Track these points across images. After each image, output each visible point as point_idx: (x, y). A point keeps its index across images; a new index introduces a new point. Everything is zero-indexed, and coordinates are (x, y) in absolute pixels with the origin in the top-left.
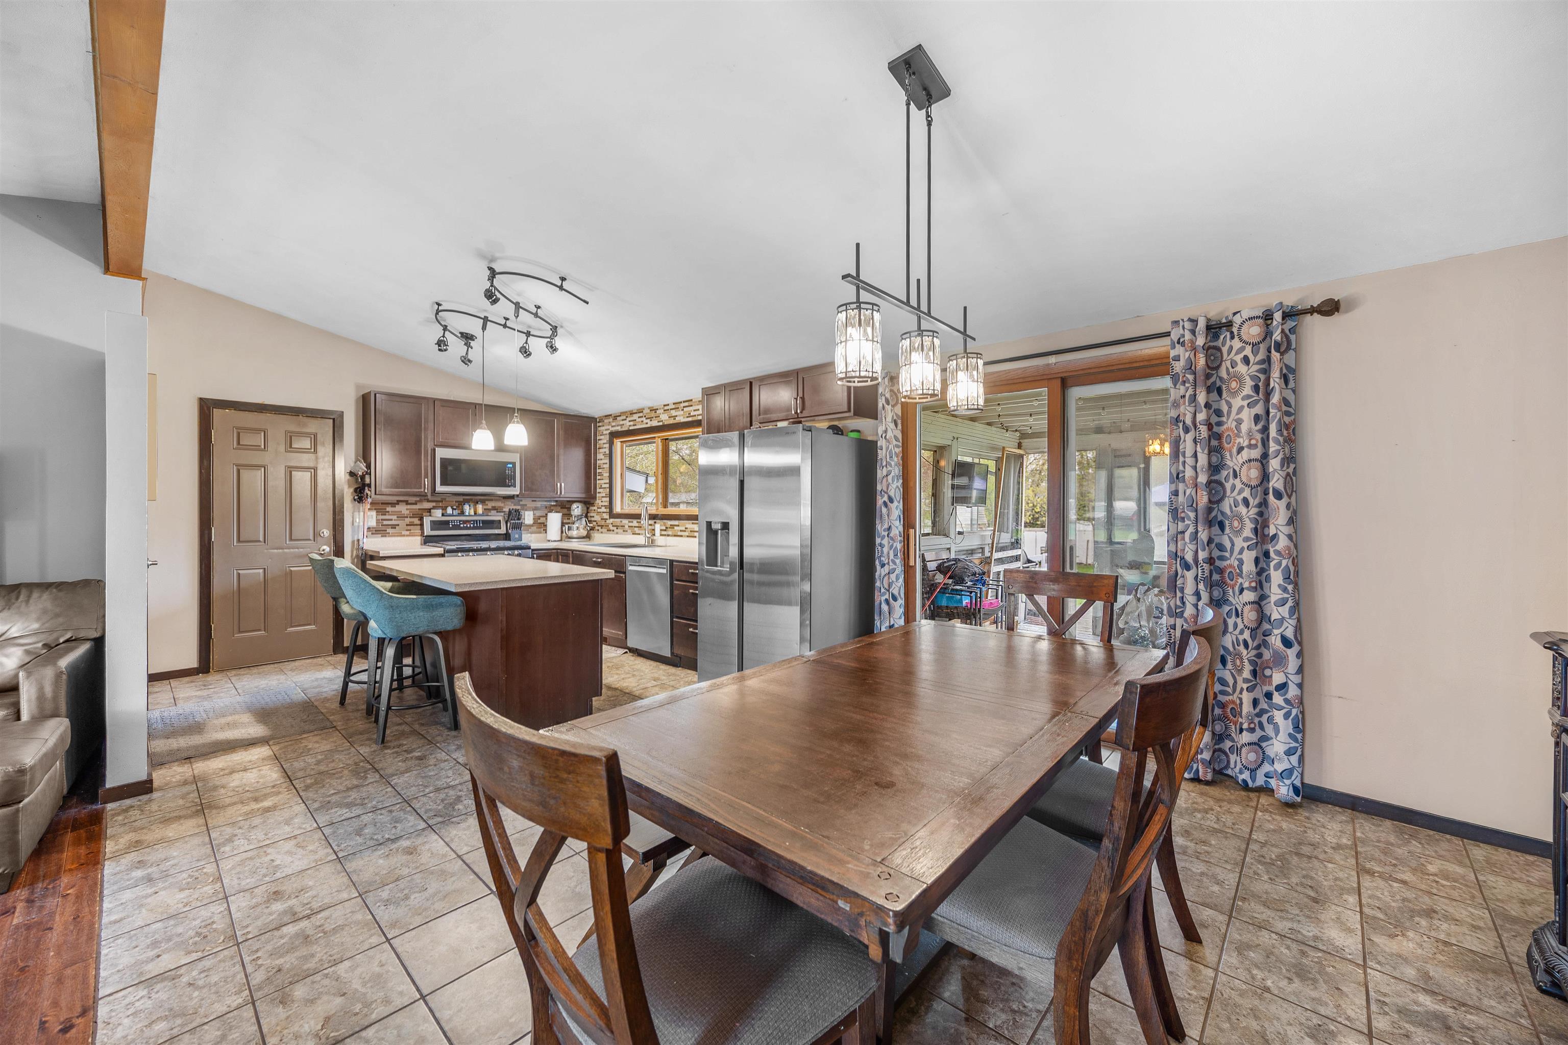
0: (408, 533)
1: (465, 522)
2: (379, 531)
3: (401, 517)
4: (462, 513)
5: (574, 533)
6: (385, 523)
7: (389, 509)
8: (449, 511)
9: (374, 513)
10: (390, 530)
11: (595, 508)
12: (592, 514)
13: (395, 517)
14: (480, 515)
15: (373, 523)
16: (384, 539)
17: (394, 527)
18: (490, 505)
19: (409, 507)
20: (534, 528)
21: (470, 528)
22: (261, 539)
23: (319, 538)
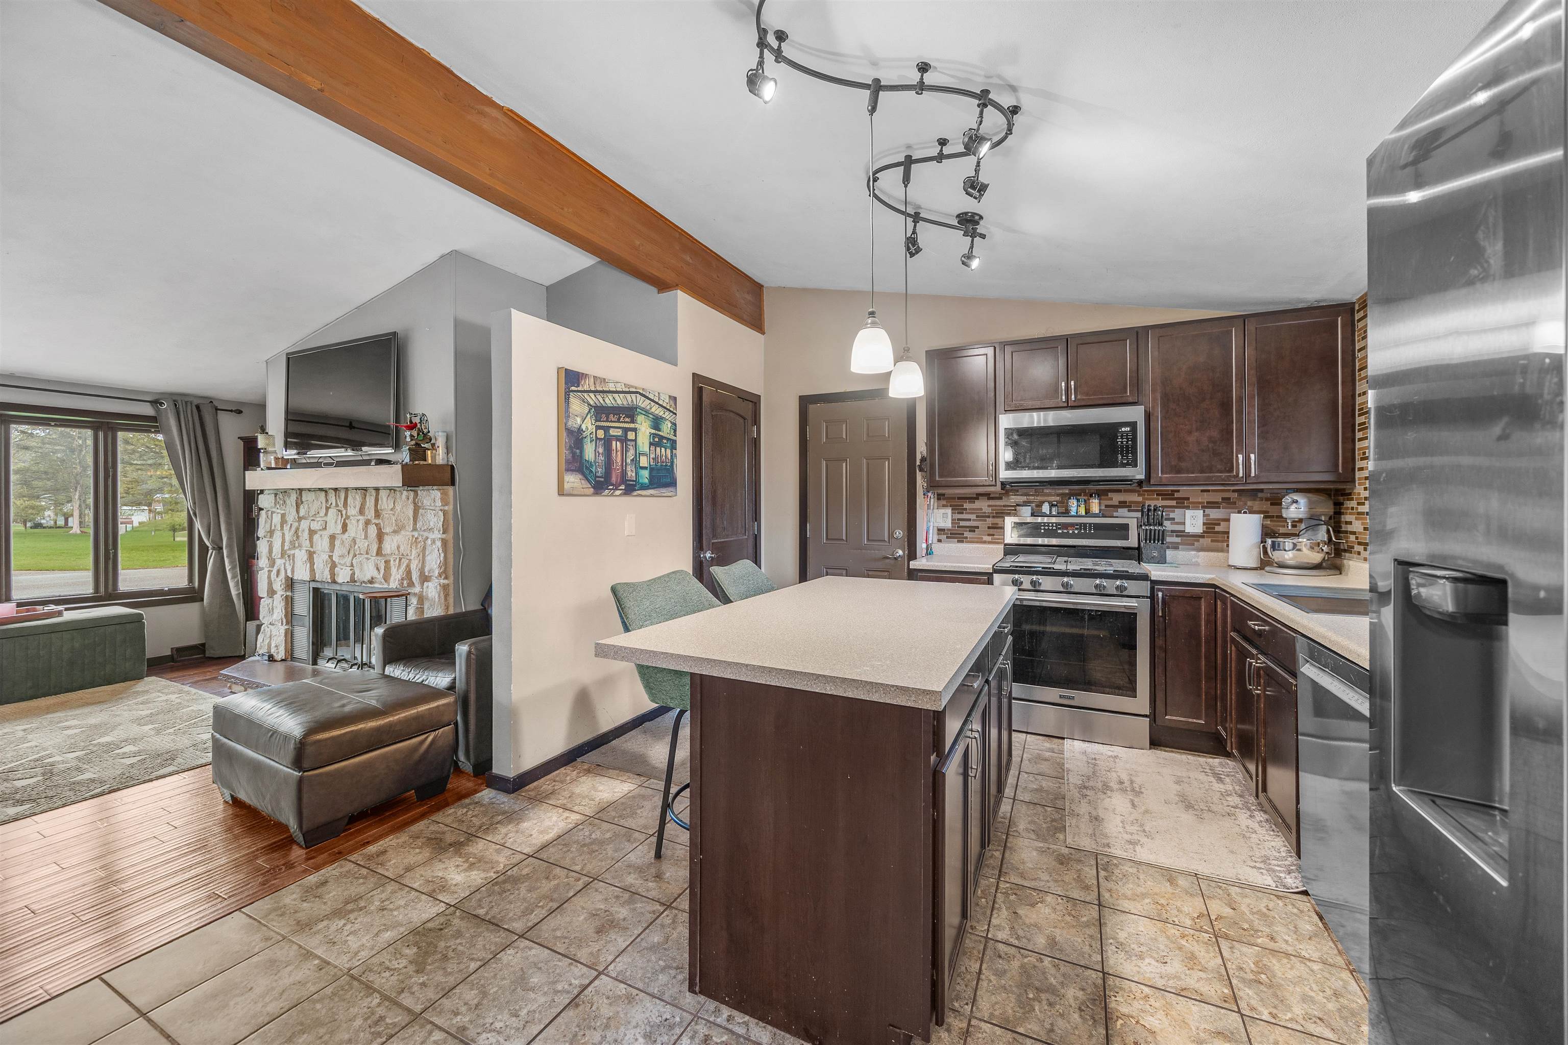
0: (989, 538)
1: (1065, 526)
2: (955, 534)
3: (982, 517)
4: (1066, 513)
5: (1288, 556)
6: (962, 523)
7: (967, 505)
8: (1046, 508)
9: (949, 511)
10: (967, 534)
11: (1353, 504)
12: (1348, 518)
13: (973, 517)
14: (1095, 516)
15: (948, 524)
16: (960, 545)
17: (972, 529)
18: (1116, 498)
19: (992, 502)
20: (1206, 541)
21: (1073, 536)
22: (844, 538)
23: (893, 540)
